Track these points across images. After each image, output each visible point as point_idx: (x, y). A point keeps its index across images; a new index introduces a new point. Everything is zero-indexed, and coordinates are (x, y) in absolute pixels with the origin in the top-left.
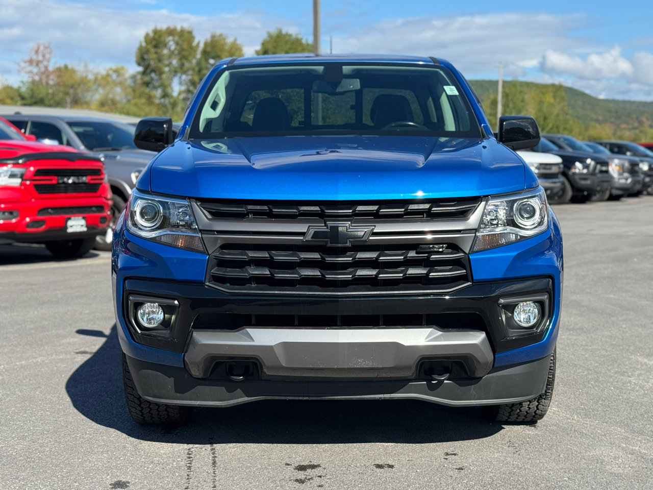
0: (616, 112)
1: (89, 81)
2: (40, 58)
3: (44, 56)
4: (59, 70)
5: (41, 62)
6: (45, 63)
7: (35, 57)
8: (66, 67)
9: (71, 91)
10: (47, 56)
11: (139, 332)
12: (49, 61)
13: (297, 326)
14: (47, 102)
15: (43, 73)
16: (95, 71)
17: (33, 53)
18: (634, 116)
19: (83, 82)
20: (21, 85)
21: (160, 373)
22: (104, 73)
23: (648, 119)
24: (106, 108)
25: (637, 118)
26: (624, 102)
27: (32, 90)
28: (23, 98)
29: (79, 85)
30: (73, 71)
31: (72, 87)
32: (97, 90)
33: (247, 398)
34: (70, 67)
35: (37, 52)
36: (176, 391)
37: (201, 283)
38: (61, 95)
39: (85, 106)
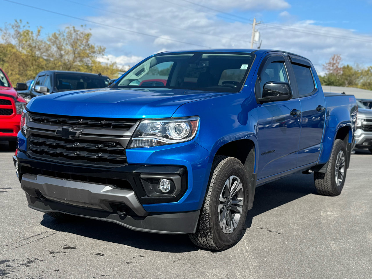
1: (358, 73)
2: (335, 62)
3: (336, 61)
4: (344, 68)
5: (335, 64)
6: (337, 64)
7: (332, 61)
8: (348, 66)
9: (349, 78)
10: (338, 61)
12: (339, 63)
14: (335, 84)
15: (335, 69)
16: (362, 68)
17: (332, 59)
19: (356, 73)
20: (325, 75)
22: (367, 69)
24: (366, 87)
27: (329, 78)
28: (325, 82)
29: (353, 75)
30: (351, 68)
31: (349, 76)
32: (362, 78)
34: (350, 66)
35: (333, 59)
38: (343, 80)
39: (354, 86)
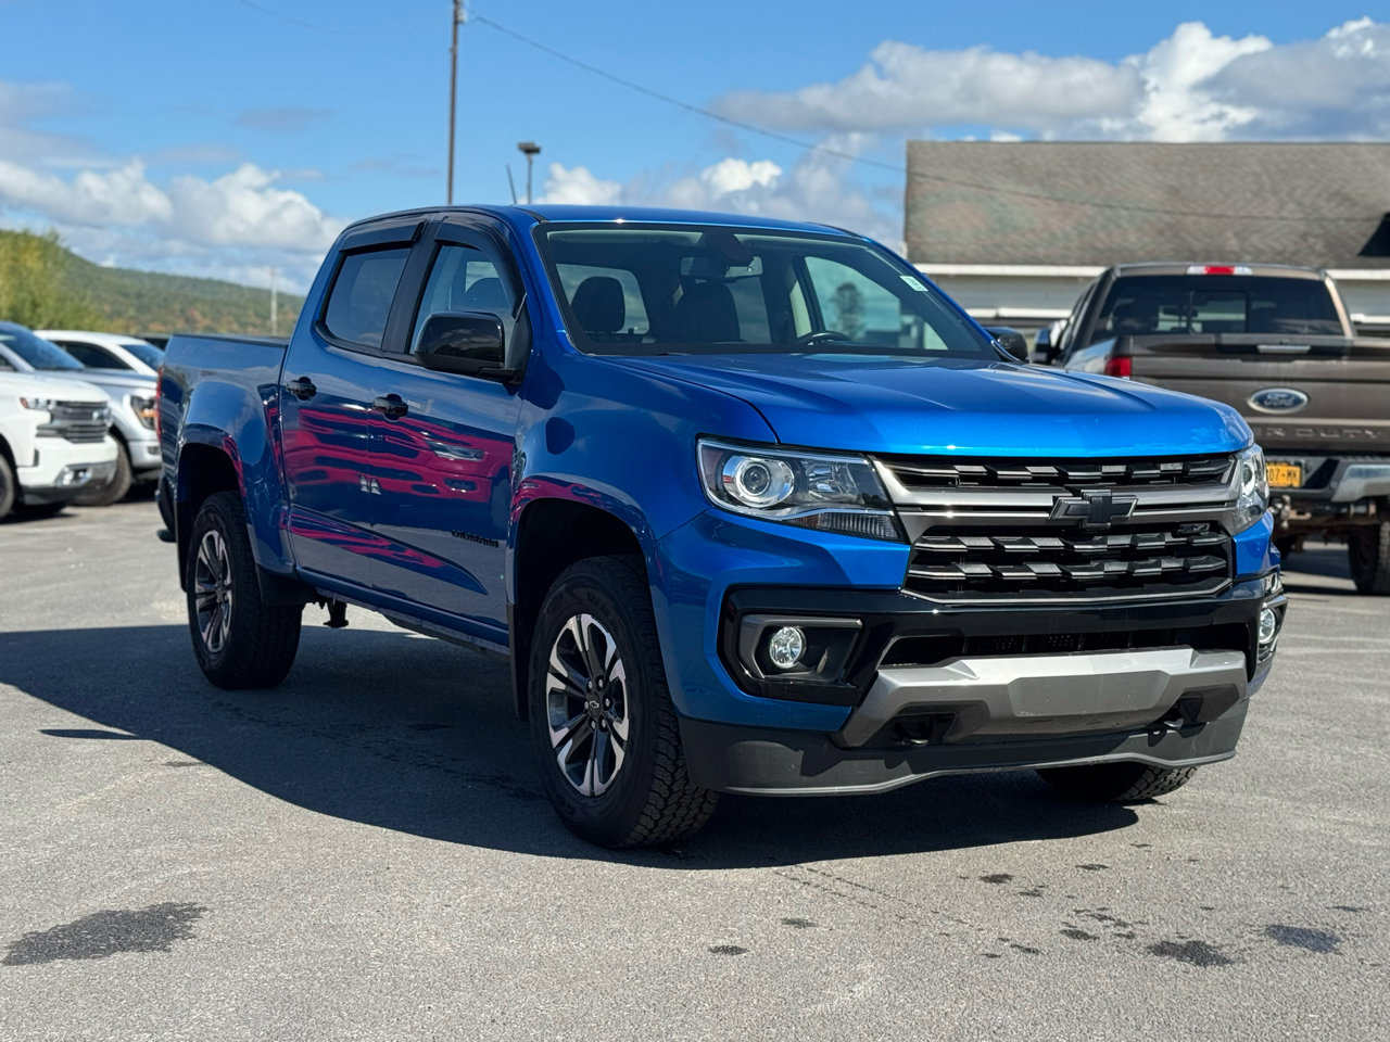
0: (139, 296)
11: (763, 677)
13: (1025, 653)
18: (177, 306)
21: (778, 745)
23: (204, 315)
25: (182, 311)
26: (152, 276)
33: (913, 775)
36: (803, 773)
37: (893, 591)
